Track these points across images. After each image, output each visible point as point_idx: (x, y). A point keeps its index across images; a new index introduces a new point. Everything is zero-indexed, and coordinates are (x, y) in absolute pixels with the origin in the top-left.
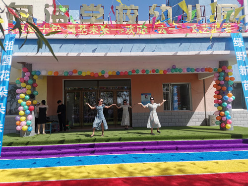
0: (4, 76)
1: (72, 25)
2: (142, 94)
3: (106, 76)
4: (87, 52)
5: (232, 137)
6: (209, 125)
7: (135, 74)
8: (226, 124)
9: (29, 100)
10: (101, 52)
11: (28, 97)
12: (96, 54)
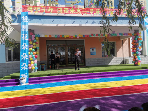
0: (24, 37)
1: (60, 8)
2: (91, 48)
3: (78, 37)
4: (69, 24)
5: (142, 69)
6: (125, 64)
7: (93, 36)
8: (138, 62)
9: (34, 51)
10: (77, 24)
11: (34, 50)
12: (74, 25)
